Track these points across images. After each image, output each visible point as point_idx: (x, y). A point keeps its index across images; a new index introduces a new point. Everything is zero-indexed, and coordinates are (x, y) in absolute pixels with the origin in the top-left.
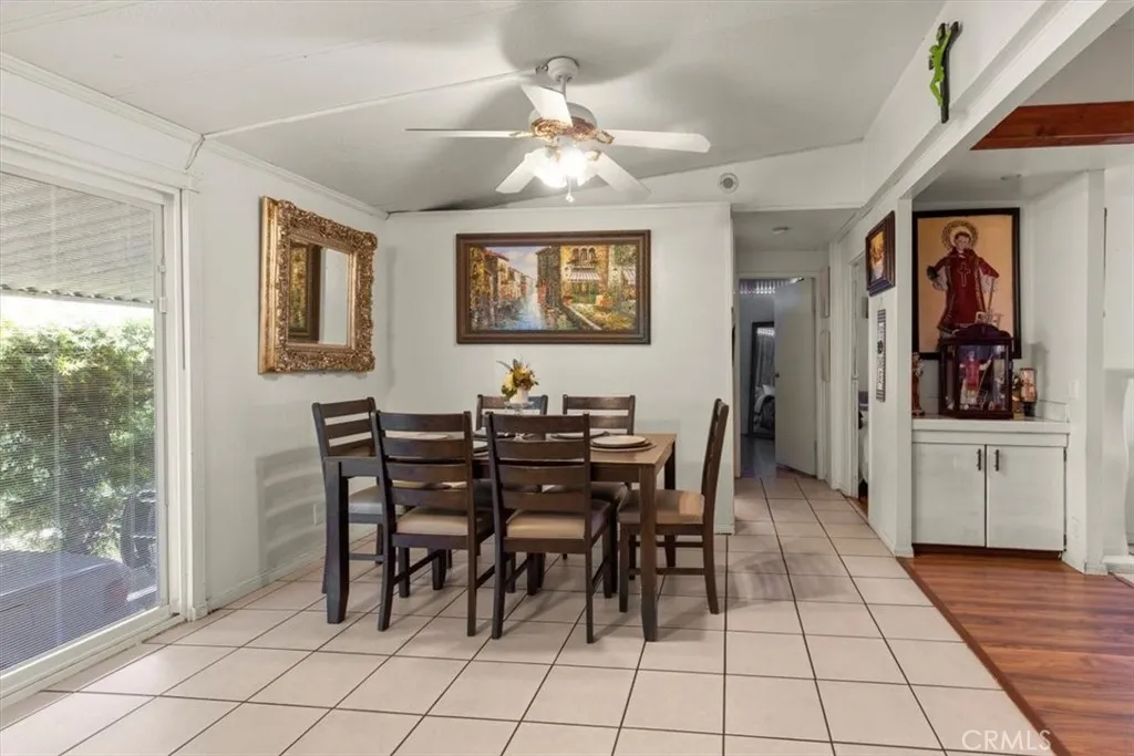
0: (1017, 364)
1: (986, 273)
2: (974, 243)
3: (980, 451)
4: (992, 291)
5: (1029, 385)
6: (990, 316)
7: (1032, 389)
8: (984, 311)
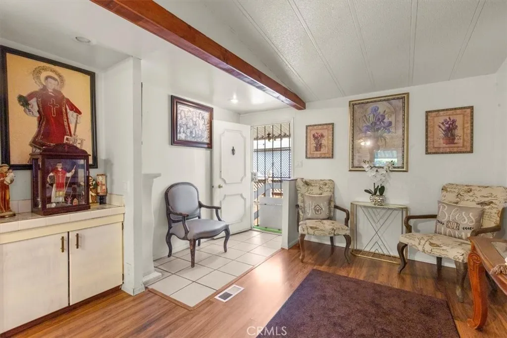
0: (93, 172)
1: (72, 110)
2: (62, 87)
3: (63, 238)
4: (76, 123)
5: (102, 185)
6: (76, 140)
7: (104, 187)
8: (71, 136)
